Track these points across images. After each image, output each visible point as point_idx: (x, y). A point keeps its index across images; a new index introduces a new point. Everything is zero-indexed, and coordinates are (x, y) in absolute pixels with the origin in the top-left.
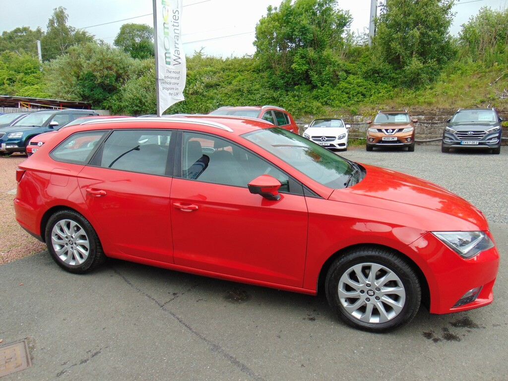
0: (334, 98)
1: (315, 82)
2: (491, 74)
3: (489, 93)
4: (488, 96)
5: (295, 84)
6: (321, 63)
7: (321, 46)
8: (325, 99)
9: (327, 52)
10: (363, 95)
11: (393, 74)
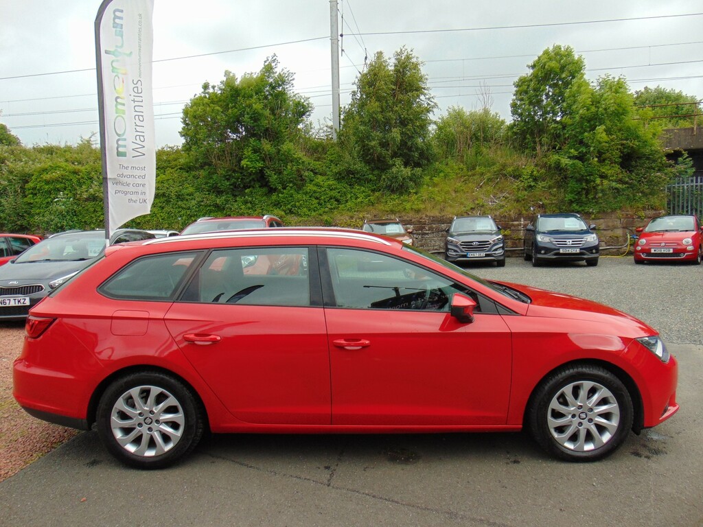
0: (301, 204)
1: (275, 185)
2: (475, 178)
3: (477, 199)
4: (477, 202)
5: (246, 187)
6: (279, 160)
7: (278, 138)
8: (289, 206)
9: (287, 146)
10: (337, 200)
11: (371, 176)
